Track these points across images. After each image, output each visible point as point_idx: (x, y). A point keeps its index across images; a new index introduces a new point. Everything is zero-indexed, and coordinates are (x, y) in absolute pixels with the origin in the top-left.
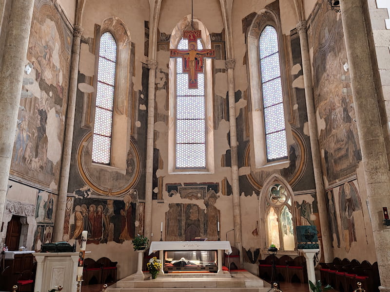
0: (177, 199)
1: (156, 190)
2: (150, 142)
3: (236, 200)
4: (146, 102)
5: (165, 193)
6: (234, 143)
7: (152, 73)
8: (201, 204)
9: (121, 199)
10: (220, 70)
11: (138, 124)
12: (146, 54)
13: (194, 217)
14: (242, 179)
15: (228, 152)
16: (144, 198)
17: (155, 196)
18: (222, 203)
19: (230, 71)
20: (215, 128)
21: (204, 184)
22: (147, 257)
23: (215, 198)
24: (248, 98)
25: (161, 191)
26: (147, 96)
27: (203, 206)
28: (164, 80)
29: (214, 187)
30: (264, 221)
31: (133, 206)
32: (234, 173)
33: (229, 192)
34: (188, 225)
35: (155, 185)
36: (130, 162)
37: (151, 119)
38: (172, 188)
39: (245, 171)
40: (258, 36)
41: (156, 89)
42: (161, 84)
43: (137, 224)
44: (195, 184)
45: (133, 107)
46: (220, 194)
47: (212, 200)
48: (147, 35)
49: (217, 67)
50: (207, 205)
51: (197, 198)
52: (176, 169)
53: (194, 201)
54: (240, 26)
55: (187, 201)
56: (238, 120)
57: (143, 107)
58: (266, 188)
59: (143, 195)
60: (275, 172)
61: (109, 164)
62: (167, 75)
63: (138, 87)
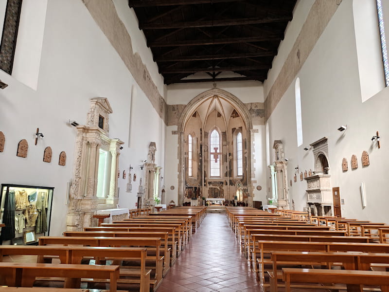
0: (211, 186)
3: (229, 187)
5: (208, 185)
6: (228, 170)
7: (203, 147)
9: (196, 187)
11: (200, 164)
12: (201, 140)
13: (216, 191)
14: (230, 181)
15: (226, 172)
17: (205, 185)
18: (224, 187)
19: (228, 146)
20: (223, 164)
21: (219, 182)
22: (205, 202)
24: (233, 156)
25: (206, 184)
26: (202, 154)
30: (236, 193)
31: (199, 188)
32: (228, 179)
33: (227, 184)
34: (214, 194)
35: (205, 182)
36: (198, 176)
37: (203, 162)
39: (231, 178)
40: (237, 135)
42: (206, 150)
43: (200, 193)
44: (217, 182)
45: (198, 158)
46: (224, 185)
47: (221, 187)
48: (201, 134)
49: (224, 144)
52: (211, 177)
53: (216, 187)
54: (231, 131)
55: (214, 187)
56: (230, 162)
59: (201, 185)
60: (239, 180)
61: (192, 176)
62: (208, 147)
63: (199, 152)
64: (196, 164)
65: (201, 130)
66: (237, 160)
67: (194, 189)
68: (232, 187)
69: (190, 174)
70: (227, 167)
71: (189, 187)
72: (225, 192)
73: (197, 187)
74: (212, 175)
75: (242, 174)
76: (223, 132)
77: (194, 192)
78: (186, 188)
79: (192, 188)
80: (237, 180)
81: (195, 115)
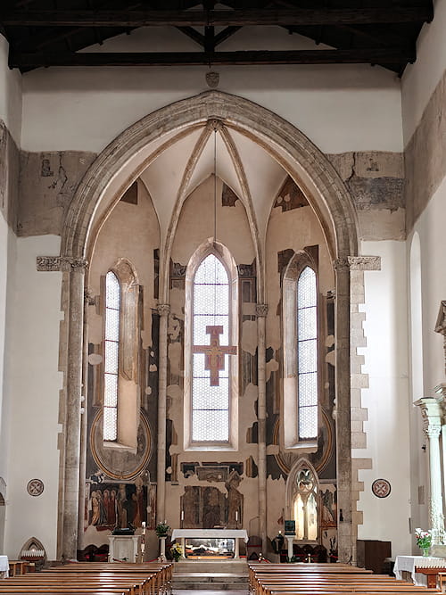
0: (194, 480)
1: (170, 470)
2: (162, 412)
3: (262, 484)
4: (156, 361)
5: (180, 474)
6: (263, 414)
7: (163, 322)
8: (221, 487)
9: (132, 482)
10: (248, 317)
11: (148, 391)
12: (156, 296)
13: (212, 503)
14: (269, 459)
15: (255, 425)
16: (156, 480)
17: (168, 477)
18: (246, 486)
19: (261, 320)
20: (241, 394)
21: (226, 463)
22: (169, 545)
23: (239, 480)
24: (280, 360)
25: (175, 471)
26: (157, 353)
27: (224, 490)
28: (179, 329)
29: (237, 467)
30: (290, 509)
31: (145, 489)
32: (260, 451)
33: (255, 473)
34: (206, 511)
35: (168, 464)
36: (140, 439)
37: (163, 383)
38: (188, 468)
39: (273, 450)
40: (297, 276)
41: (169, 341)
42: (175, 334)
43: (149, 509)
44: (216, 464)
45: (143, 369)
46: (244, 475)
47: (235, 482)
48: (157, 269)
49: (245, 313)
50: (229, 488)
51: (218, 481)
52: (192, 443)
53: (213, 484)
54: (275, 261)
55: (205, 484)
56: (268, 385)
57: (153, 368)
58: (295, 472)
59: (155, 477)
60: (303, 455)
61: (116, 441)
62: (182, 323)
63: (148, 343)
64: (131, 390)
65: (156, 256)
66: (297, 375)
67: (123, 493)
68: (278, 486)
69: (109, 432)
70: (257, 402)
71: (104, 487)
72: (249, 506)
73: (138, 482)
74: (196, 438)
75: (315, 434)
76: (241, 267)
77: (125, 505)
78: (93, 488)
79: (117, 486)
80: (297, 458)
81: (132, 194)
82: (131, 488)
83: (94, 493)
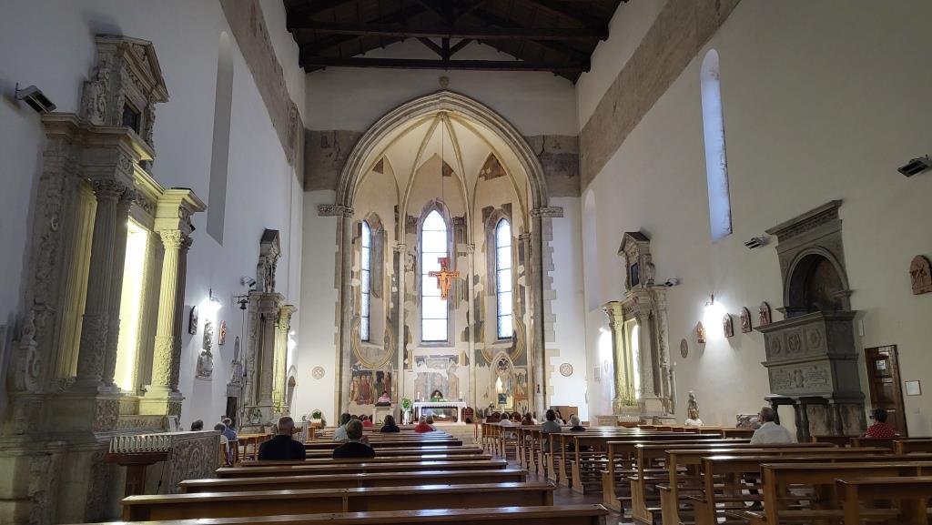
1: (406, 362)
2: (401, 320)
4: (397, 285)
6: (472, 321)
7: (402, 258)
8: (443, 373)
9: (381, 370)
10: (461, 254)
11: (392, 305)
13: (437, 384)
14: (477, 353)
16: (397, 368)
17: (405, 366)
18: (461, 372)
19: (470, 256)
20: (456, 307)
21: (447, 356)
23: (456, 368)
24: (484, 283)
25: (410, 361)
27: (445, 375)
28: (412, 262)
29: (455, 359)
31: (390, 375)
32: (472, 347)
33: (467, 362)
34: (433, 390)
35: (406, 357)
36: (387, 340)
37: (402, 300)
38: (420, 360)
39: (480, 346)
40: (496, 226)
41: (406, 270)
43: (393, 389)
45: (387, 290)
46: (459, 364)
47: (453, 369)
48: (397, 220)
49: (459, 251)
50: (449, 374)
51: (440, 368)
53: (437, 371)
54: (480, 214)
55: (432, 370)
56: (476, 302)
57: (394, 290)
58: (495, 361)
59: (396, 366)
61: (368, 341)
62: (414, 258)
63: (391, 271)
65: (396, 211)
66: (497, 294)
67: (375, 378)
68: (484, 371)
70: (468, 314)
72: (463, 385)
74: (425, 338)
75: (510, 334)
76: (456, 219)
78: (354, 374)
79: (371, 373)
80: (497, 352)
81: (379, 167)
82: (380, 374)
83: (355, 378)
